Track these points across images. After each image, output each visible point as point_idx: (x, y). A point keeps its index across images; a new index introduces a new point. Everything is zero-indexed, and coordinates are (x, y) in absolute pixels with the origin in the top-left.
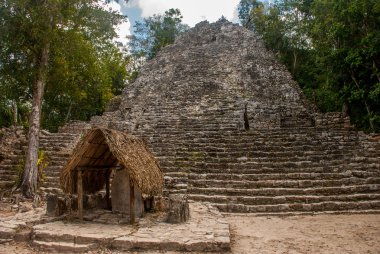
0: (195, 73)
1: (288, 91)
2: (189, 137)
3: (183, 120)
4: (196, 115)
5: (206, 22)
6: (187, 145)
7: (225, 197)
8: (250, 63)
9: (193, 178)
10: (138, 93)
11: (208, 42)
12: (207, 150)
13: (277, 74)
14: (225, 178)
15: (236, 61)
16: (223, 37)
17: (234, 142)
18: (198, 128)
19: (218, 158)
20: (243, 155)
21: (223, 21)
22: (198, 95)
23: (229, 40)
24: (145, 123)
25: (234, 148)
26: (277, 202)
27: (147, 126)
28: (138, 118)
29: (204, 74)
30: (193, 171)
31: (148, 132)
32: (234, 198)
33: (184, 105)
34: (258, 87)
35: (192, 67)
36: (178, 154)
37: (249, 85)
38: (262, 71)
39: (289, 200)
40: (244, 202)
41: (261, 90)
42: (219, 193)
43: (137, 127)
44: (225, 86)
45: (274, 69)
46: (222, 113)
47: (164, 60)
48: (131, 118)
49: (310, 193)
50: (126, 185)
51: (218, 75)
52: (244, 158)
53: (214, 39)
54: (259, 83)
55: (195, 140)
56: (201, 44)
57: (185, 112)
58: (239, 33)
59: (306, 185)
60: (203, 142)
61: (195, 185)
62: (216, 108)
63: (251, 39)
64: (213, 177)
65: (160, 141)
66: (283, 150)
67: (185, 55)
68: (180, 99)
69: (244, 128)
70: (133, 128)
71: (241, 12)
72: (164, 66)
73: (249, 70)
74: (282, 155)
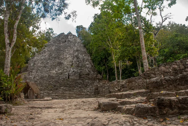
0: (55, 57)
1: (87, 64)
2: (49, 82)
3: (49, 76)
4: (53, 74)
5: (63, 33)
6: (48, 84)
7: (55, 96)
8: (77, 53)
9: (48, 92)
10: (35, 64)
11: (63, 43)
12: (53, 85)
13: (86, 58)
14: (56, 92)
15: (72, 52)
16: (69, 41)
17: (62, 83)
18: (53, 78)
19: (56, 87)
20: (63, 86)
21: (70, 34)
22: (55, 66)
23: (71, 42)
24: (37, 77)
25: (61, 85)
26: (66, 97)
27: (37, 78)
28: (34, 75)
29: (59, 58)
30: (49, 91)
31: (38, 80)
32: (57, 96)
33: (50, 70)
34: (78, 63)
35: (55, 55)
36: (46, 86)
37: (75, 62)
38: (80, 56)
39: (69, 96)
40: (59, 97)
41: (79, 64)
42: (54, 95)
43: (34, 78)
44: (65, 63)
45: (85, 56)
46: (62, 73)
47: (45, 50)
48: (32, 75)
49: (74, 95)
50: (32, 93)
51: (63, 59)
52: (62, 87)
53: (66, 41)
54: (78, 61)
55: (51, 82)
56: (60, 44)
57: (50, 73)
58: (75, 40)
59: (74, 93)
60: (53, 83)
61: (49, 94)
62: (60, 71)
63: (79, 43)
64: (53, 92)
65: (41, 83)
66: (73, 85)
67: (53, 48)
68: (49, 68)
69: (67, 78)
70: (33, 78)
71: (77, 31)
72: (45, 53)
73: (76, 56)
74: (73, 87)
